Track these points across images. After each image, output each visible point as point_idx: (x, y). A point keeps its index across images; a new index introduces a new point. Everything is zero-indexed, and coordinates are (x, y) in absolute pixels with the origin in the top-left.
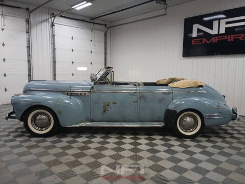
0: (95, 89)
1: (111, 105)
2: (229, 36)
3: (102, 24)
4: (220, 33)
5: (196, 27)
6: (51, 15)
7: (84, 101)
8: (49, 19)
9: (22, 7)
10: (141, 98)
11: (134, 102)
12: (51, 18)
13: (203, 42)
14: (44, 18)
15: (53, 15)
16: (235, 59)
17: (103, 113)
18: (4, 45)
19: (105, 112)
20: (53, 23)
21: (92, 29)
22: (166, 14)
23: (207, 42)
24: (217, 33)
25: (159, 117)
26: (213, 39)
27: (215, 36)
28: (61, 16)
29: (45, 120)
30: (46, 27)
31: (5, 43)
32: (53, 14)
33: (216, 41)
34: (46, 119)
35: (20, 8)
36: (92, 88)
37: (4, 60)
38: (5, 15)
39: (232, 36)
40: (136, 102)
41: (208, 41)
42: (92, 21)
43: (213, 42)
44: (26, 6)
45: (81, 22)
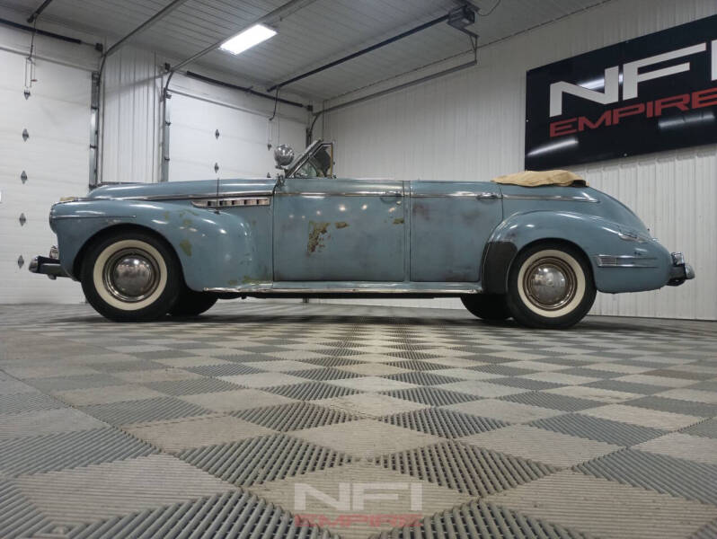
0: (286, 188)
1: (331, 230)
2: (650, 104)
3: (301, 106)
4: (625, 97)
5: (557, 90)
6: (161, 69)
7: (254, 223)
8: (155, 78)
9: (83, 39)
10: (414, 211)
11: (396, 223)
12: (161, 76)
13: (581, 129)
14: (142, 75)
15: (168, 69)
16: (671, 164)
17: (308, 255)
18: (26, 136)
19: (313, 250)
20: (166, 89)
21: (273, 116)
22: (475, 62)
23: (593, 126)
24: (616, 99)
25: (469, 268)
26: (607, 115)
27: (612, 106)
28: (190, 74)
29: (141, 277)
30: (145, 98)
31: (29, 132)
32: (167, 66)
33: (616, 121)
34: (144, 274)
35: (78, 42)
36: (279, 184)
37: (24, 177)
38: (35, 57)
39: (658, 103)
40: (402, 222)
41: (594, 123)
42: (273, 93)
43: (608, 123)
44: (95, 40)
45: (243, 93)
